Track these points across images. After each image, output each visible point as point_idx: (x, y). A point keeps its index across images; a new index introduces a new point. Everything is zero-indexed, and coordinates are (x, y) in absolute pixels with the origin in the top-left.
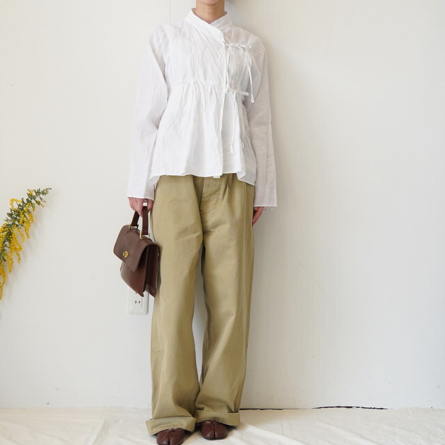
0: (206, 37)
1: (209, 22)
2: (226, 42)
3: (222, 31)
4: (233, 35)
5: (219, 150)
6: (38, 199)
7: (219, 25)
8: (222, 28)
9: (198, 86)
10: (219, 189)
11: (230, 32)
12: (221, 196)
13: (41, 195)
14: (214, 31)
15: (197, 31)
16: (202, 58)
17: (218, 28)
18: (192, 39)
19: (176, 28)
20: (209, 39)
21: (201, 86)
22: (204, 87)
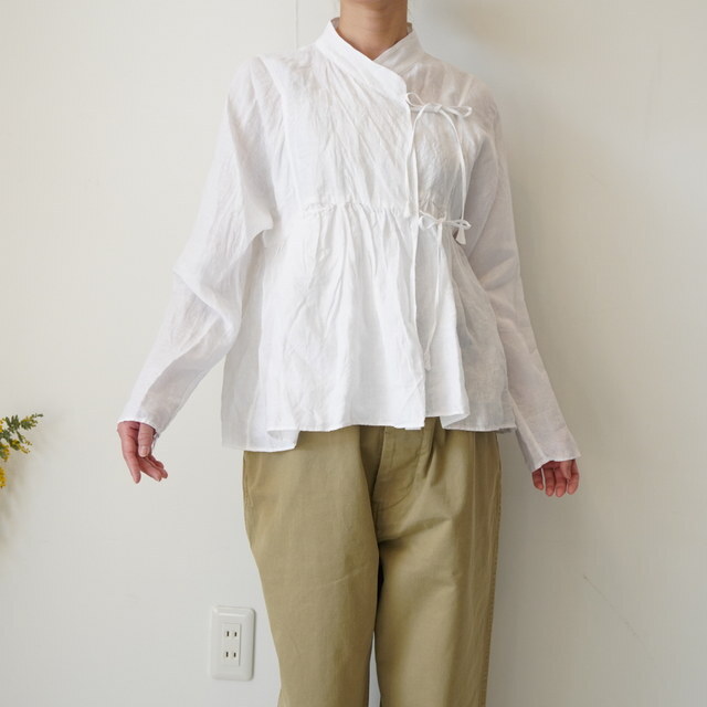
0: (367, 93)
1: (372, 55)
2: (413, 101)
3: (401, 74)
4: (427, 82)
5: (414, 367)
6: (14, 437)
7: (395, 60)
8: (402, 67)
9: (356, 213)
10: (417, 455)
11: (422, 74)
12: (420, 469)
13: (21, 430)
14: (384, 78)
15: (345, 76)
16: (361, 146)
17: (392, 68)
18: (334, 98)
19: (294, 68)
20: (374, 95)
21: (362, 216)
22: (368, 216)
